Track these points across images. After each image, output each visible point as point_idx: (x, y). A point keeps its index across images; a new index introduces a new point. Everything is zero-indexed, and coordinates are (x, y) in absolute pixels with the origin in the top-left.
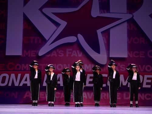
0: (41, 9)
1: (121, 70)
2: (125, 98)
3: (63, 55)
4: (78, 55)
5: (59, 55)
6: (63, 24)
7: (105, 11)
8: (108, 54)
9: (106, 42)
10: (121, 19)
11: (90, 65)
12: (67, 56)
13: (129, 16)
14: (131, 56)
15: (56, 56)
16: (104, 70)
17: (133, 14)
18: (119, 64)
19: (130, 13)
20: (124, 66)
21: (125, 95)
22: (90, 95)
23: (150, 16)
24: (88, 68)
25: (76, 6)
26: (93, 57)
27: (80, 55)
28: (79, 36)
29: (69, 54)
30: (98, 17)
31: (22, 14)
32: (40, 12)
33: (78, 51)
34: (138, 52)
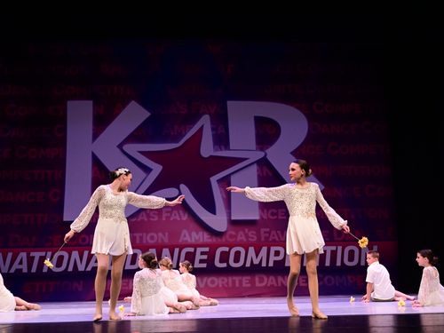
0: (120, 146)
1: (250, 239)
2: (258, 284)
3: (156, 219)
4: (180, 217)
5: (152, 219)
6: (157, 169)
7: (223, 147)
8: (229, 214)
9: (225, 196)
10: (246, 159)
11: (201, 233)
12: (164, 219)
13: (260, 155)
14: (265, 217)
15: (146, 220)
16: (224, 240)
17: (267, 151)
18: (246, 230)
19: (262, 150)
20: (254, 232)
21: (257, 279)
22: (202, 281)
23: (291, 153)
24: (197, 238)
25: (176, 140)
26: (205, 221)
27: (185, 217)
28: (182, 187)
29: (167, 217)
30: (211, 156)
31: (91, 154)
32: (118, 150)
33: (181, 212)
34: (275, 211)
